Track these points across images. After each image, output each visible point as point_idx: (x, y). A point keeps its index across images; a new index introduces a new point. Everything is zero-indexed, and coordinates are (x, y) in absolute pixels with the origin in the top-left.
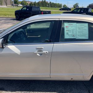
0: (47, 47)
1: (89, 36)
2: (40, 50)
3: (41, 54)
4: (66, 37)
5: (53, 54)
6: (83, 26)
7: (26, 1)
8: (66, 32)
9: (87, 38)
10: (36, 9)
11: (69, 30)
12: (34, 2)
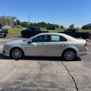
0: (46, 43)
1: (60, 40)
2: (43, 44)
3: (43, 46)
4: (52, 40)
5: (48, 46)
7: (27, 22)
8: (52, 38)
9: (59, 40)
10: (38, 30)
11: (53, 38)
12: (34, 23)
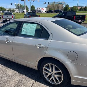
6: (33, 26)
8: (23, 29)
